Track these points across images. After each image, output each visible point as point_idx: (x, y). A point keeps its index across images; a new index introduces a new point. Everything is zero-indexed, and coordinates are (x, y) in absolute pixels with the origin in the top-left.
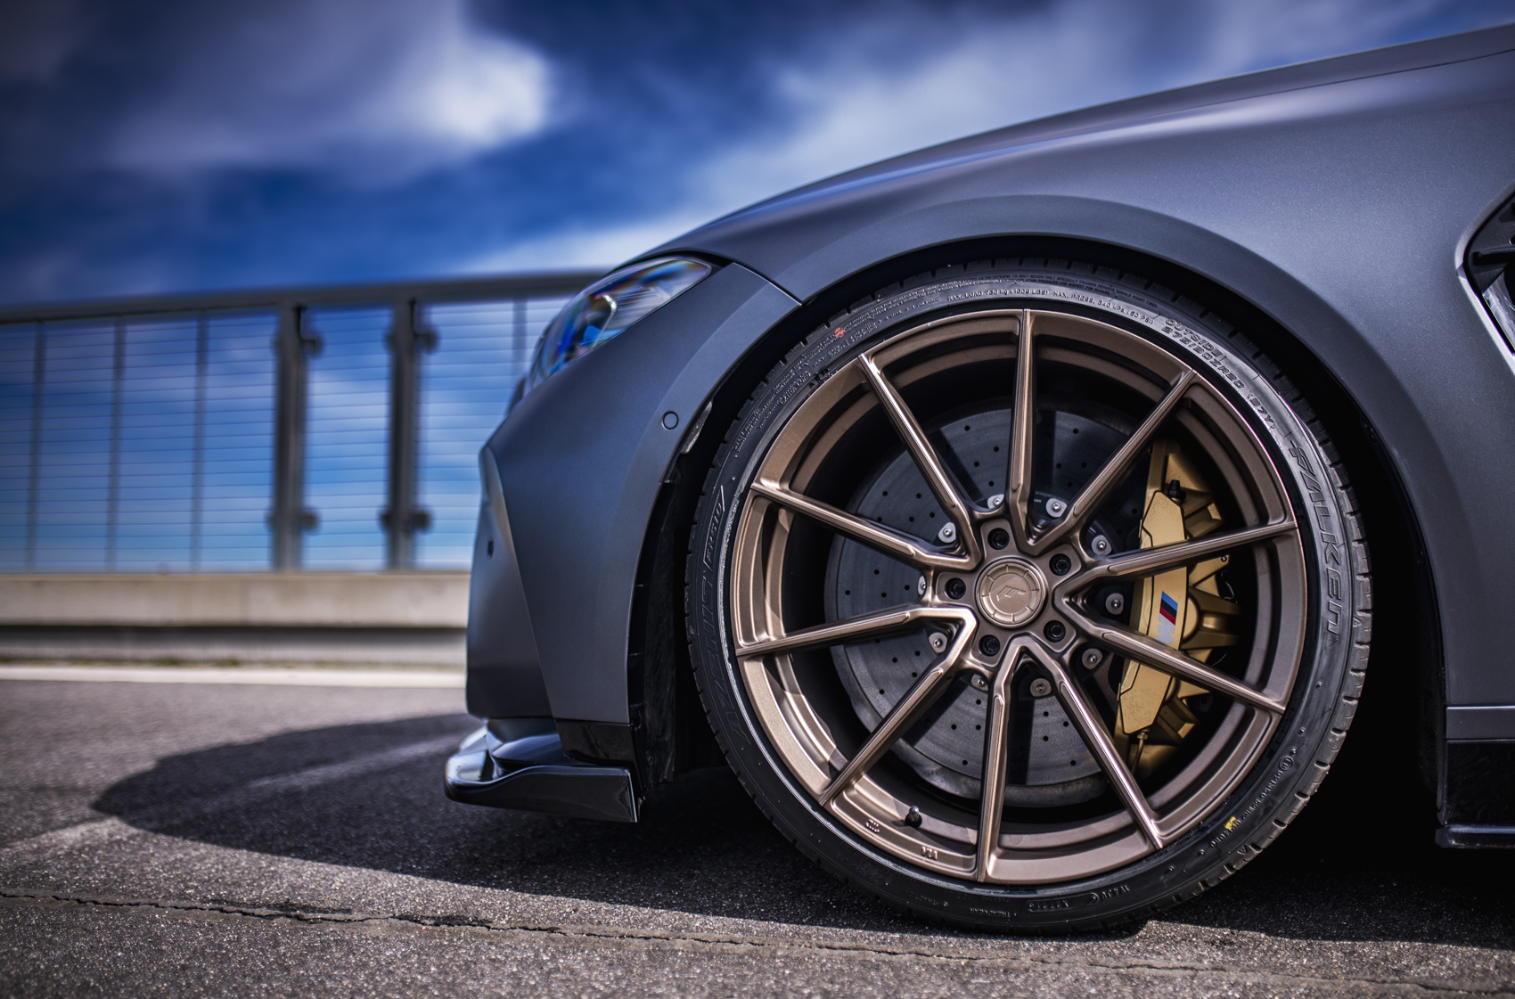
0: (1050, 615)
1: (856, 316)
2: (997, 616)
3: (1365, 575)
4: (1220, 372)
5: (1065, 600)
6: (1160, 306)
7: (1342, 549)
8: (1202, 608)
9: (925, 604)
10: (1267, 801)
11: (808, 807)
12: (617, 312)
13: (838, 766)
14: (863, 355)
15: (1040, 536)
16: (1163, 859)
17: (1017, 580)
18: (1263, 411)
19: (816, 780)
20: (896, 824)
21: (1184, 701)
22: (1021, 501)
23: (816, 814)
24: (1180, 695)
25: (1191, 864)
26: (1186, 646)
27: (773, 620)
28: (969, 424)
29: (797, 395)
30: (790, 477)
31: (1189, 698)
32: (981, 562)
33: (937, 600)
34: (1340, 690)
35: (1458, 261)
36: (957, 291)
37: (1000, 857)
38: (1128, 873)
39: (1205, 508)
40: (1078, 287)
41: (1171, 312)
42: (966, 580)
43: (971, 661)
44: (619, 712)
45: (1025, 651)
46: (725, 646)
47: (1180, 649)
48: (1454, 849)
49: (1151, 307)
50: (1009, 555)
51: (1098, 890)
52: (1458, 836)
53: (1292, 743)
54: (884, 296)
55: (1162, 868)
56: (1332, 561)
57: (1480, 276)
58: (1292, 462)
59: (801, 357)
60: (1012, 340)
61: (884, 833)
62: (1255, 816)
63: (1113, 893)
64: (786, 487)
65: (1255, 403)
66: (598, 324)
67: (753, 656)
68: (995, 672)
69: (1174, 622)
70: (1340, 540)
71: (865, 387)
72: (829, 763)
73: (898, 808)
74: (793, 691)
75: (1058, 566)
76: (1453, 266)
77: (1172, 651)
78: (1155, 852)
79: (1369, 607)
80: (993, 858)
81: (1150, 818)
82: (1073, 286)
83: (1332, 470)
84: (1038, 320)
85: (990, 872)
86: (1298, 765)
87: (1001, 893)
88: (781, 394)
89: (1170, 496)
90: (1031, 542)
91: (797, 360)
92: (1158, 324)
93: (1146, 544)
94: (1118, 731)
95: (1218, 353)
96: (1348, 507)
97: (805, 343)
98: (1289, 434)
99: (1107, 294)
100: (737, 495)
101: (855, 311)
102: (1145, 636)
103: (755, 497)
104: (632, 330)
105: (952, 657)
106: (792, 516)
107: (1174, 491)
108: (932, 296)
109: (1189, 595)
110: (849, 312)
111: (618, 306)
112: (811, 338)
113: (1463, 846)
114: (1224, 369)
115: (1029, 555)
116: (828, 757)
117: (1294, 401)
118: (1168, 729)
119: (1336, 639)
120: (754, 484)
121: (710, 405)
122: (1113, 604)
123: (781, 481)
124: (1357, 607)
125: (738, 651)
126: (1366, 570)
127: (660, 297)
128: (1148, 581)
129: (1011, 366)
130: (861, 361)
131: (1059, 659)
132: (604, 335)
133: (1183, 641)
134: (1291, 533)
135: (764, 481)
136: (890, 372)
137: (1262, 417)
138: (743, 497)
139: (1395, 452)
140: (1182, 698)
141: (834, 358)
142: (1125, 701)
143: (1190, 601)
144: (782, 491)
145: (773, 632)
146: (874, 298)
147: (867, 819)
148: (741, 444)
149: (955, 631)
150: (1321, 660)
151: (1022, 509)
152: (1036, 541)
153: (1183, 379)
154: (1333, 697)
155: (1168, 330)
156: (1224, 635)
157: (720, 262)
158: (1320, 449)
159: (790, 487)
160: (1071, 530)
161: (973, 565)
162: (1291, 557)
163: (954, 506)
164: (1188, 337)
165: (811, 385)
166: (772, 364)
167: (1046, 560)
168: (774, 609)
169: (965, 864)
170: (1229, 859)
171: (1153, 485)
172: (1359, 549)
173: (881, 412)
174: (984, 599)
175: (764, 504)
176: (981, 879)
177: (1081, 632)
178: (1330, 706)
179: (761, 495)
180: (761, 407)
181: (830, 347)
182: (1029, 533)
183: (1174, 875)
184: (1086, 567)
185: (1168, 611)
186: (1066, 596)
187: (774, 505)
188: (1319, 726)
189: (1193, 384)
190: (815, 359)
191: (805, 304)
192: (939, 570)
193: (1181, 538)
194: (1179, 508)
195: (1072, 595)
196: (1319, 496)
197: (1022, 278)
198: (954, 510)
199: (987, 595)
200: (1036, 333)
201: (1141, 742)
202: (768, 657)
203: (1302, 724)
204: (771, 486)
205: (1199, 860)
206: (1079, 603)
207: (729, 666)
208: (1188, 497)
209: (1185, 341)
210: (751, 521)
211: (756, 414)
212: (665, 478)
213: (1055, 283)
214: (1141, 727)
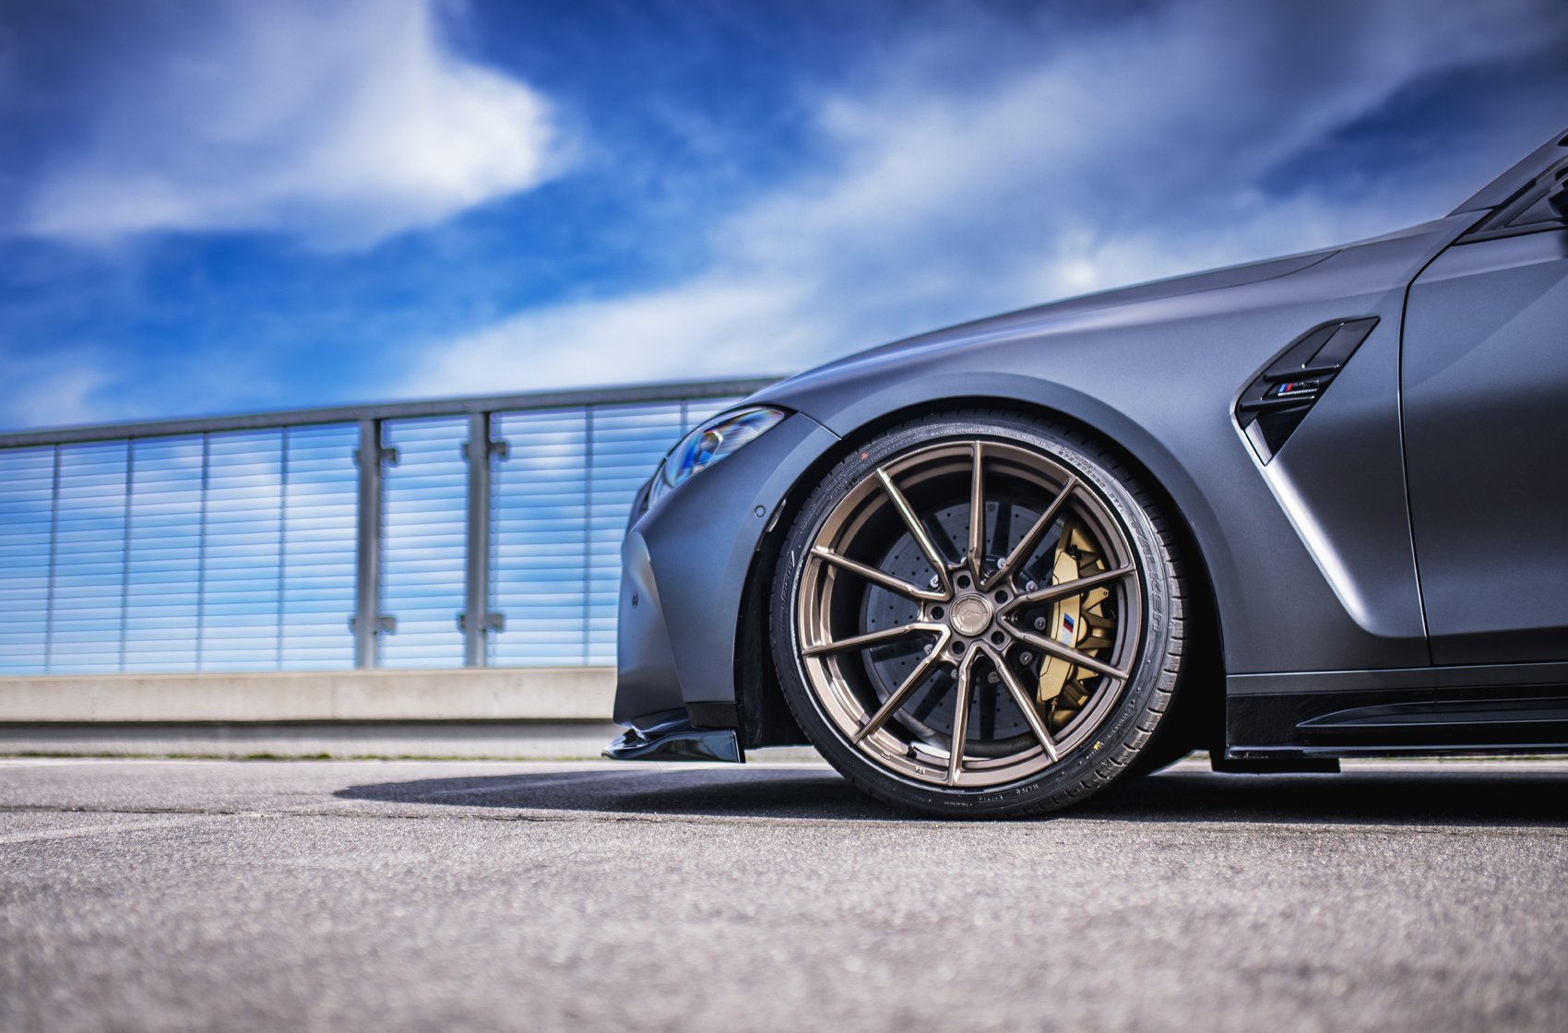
0: (995, 628)
1: (875, 446)
2: (962, 629)
3: (1178, 598)
4: (1091, 478)
5: (1003, 618)
6: (1057, 439)
7: (1163, 582)
8: (1092, 623)
9: (919, 622)
10: (1118, 731)
11: (847, 745)
12: (723, 443)
13: (865, 723)
14: (879, 470)
15: (988, 579)
16: (1058, 768)
17: (974, 606)
18: (1117, 501)
19: (851, 729)
20: (901, 755)
21: (1082, 683)
22: (976, 557)
23: (851, 750)
24: (1078, 678)
25: (1074, 771)
26: (1082, 646)
27: (825, 635)
28: (950, 512)
29: (838, 495)
30: (835, 545)
31: (1085, 680)
32: (953, 596)
33: (926, 619)
34: (1161, 665)
35: (1232, 410)
36: (935, 430)
37: (962, 772)
38: (1037, 777)
39: (1094, 562)
40: (1009, 427)
41: (1063, 442)
42: (944, 608)
43: (946, 657)
44: (729, 695)
45: (979, 650)
46: (795, 648)
47: (1076, 647)
48: (1231, 760)
49: (1052, 439)
50: (971, 590)
51: (1020, 788)
52: (1235, 753)
53: (1132, 697)
54: (892, 433)
55: (1058, 773)
56: (1156, 589)
57: (1244, 419)
58: (1133, 531)
59: (841, 472)
60: (968, 459)
61: (892, 759)
62: (1111, 741)
63: (1029, 789)
64: (832, 551)
65: (1113, 496)
66: (711, 450)
67: (813, 655)
68: (960, 663)
69: (1071, 631)
70: (1160, 575)
71: (880, 489)
72: (860, 721)
73: (902, 748)
74: (838, 678)
75: (1001, 597)
76: (1229, 412)
77: (1072, 649)
78: (1054, 764)
79: (1181, 616)
80: (958, 772)
81: (1050, 744)
82: (1005, 426)
83: (1158, 536)
84: (984, 448)
85: (956, 780)
86: (1136, 710)
87: (962, 792)
88: (829, 494)
89: (1070, 555)
90: (982, 583)
91: (839, 473)
92: (1055, 449)
93: (1055, 582)
94: (1038, 700)
95: (1090, 467)
96: (1167, 557)
97: (844, 462)
98: (1132, 514)
99: (1025, 431)
100: (802, 556)
101: (874, 443)
102: (1054, 641)
103: (813, 558)
104: (736, 454)
105: (934, 654)
106: (836, 570)
107: (1072, 550)
108: (920, 433)
109: (1081, 615)
110: (871, 443)
111: (724, 439)
112: (848, 459)
113: (1236, 758)
114: (1094, 476)
115: (982, 591)
116: (859, 718)
117: (1137, 494)
118: (1071, 699)
119: (1158, 635)
120: (813, 550)
121: (784, 502)
122: (1039, 623)
123: (830, 547)
124: (1171, 616)
125: (803, 652)
126: (1179, 595)
127: (751, 433)
128: (1056, 604)
129: (968, 476)
130: (877, 473)
131: (999, 654)
132: (715, 458)
133: (1078, 644)
134: (1132, 573)
135: (818, 547)
136: (896, 480)
137: (1116, 504)
138: (805, 558)
139: (1193, 524)
140: (1079, 681)
141: (861, 472)
142: (1042, 680)
143: (1082, 619)
144: (830, 553)
145: (825, 640)
146: (886, 435)
147: (883, 752)
148: (804, 526)
149: (937, 638)
150: (1149, 648)
151: (977, 563)
152: (985, 582)
153: (1070, 483)
154: (1157, 669)
155: (1061, 453)
156: (1105, 641)
157: (789, 412)
158: (1151, 523)
159: (835, 551)
160: (1006, 575)
161: (948, 598)
162: (1133, 586)
163: (935, 561)
164: (1073, 457)
165: (847, 488)
166: (823, 475)
167: (993, 595)
168: (826, 627)
169: (941, 776)
170: (1098, 767)
171: (1060, 548)
172: (1174, 584)
173: (891, 505)
174: (955, 619)
175: (818, 562)
176: (951, 784)
177: (1014, 637)
178: (1155, 674)
179: (816, 556)
180: (817, 502)
181: (859, 465)
182: (982, 577)
183: (1064, 778)
184: (1016, 596)
185: (1068, 624)
186: (1004, 615)
187: (825, 563)
188: (1149, 687)
189: (1076, 485)
190: (850, 472)
191: (843, 438)
192: (928, 602)
193: (1076, 577)
194: (1074, 562)
195: (1008, 614)
196: (1149, 551)
197: (975, 422)
198: (935, 564)
199: (956, 616)
200: (984, 455)
201: (1054, 707)
202: (823, 655)
203: (1138, 685)
204: (823, 550)
205: (1079, 767)
206: (1013, 619)
207: (798, 661)
208: (1083, 555)
209: (1072, 459)
210: (811, 573)
211: (814, 506)
212: (756, 548)
213: (995, 425)
214: (1052, 696)
